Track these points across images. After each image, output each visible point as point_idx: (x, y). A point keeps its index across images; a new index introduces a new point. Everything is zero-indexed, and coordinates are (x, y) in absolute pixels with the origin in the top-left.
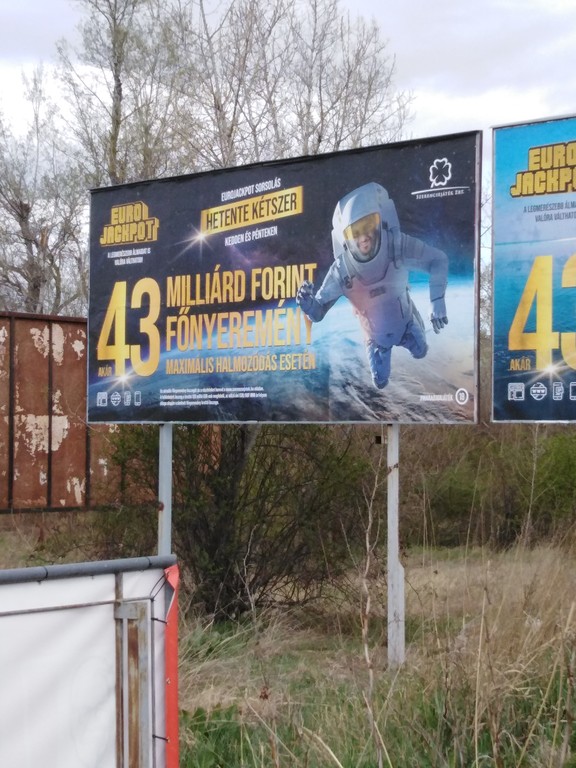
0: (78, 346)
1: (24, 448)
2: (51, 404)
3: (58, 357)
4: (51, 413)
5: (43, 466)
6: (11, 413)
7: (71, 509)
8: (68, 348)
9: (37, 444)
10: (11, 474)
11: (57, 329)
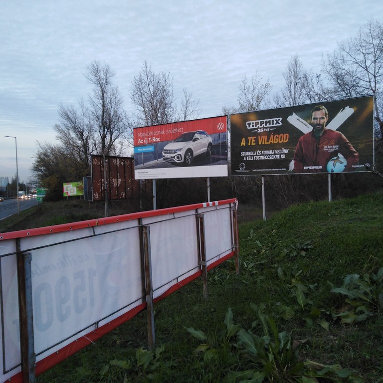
0: (122, 163)
1: (113, 186)
2: (117, 176)
3: (118, 166)
4: (118, 178)
5: (116, 190)
6: (110, 178)
7: (122, 199)
8: (120, 164)
9: (115, 185)
10: (110, 192)
11: (118, 160)
